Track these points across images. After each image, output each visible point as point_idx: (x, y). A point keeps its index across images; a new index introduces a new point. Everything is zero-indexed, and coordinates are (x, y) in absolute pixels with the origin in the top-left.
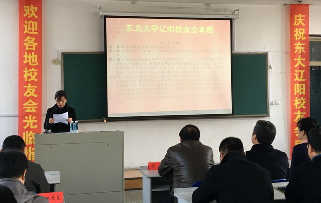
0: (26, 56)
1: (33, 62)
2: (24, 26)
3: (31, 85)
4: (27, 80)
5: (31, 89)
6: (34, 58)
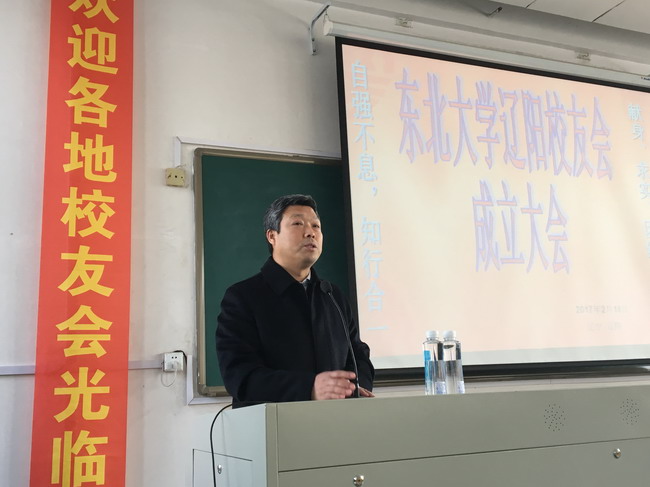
0: (73, 146)
1: (98, 168)
2: (71, 40)
3: (90, 252)
4: (77, 234)
5: (90, 267)
6: (104, 154)
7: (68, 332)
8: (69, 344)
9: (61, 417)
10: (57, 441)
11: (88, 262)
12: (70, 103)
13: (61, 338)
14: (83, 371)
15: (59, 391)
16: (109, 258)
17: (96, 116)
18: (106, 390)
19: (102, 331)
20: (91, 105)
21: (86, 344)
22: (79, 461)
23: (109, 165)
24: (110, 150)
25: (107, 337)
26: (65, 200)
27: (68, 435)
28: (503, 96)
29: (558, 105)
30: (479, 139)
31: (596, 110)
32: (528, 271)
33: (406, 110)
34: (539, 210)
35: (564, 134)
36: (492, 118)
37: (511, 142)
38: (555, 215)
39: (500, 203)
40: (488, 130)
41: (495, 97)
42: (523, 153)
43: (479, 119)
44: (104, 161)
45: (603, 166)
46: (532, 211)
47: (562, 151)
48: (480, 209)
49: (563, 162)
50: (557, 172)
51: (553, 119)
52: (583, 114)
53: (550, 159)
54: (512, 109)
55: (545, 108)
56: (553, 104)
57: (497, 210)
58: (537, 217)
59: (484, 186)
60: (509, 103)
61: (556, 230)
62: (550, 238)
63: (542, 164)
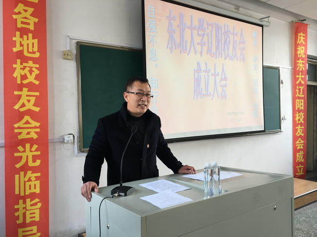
0: (17, 38)
3: (28, 91)
4: (21, 82)
5: (29, 98)
6: (33, 43)
7: (19, 128)
8: (20, 133)
9: (18, 166)
10: (17, 176)
11: (27, 96)
12: (15, 17)
13: (16, 131)
14: (28, 146)
15: (16, 155)
16: (38, 94)
17: (28, 24)
18: (39, 153)
19: (36, 127)
20: (25, 18)
21: (28, 133)
22: (28, 184)
23: (36, 49)
24: (36, 41)
25: (38, 130)
26: (14, 66)
27: (22, 173)
28: (208, 25)
29: (228, 30)
30: (198, 44)
31: (242, 34)
32: (212, 99)
33: (170, 29)
34: (218, 75)
35: (229, 43)
36: (204, 35)
37: (210, 46)
38: (223, 77)
39: (204, 71)
40: (202, 40)
41: (205, 25)
42: (214, 50)
43: (198, 35)
44: (33, 47)
45: (242, 57)
46: (215, 75)
47: (228, 50)
48: (196, 74)
49: (228, 55)
50: (225, 59)
51: (226, 36)
52: (237, 35)
53: (223, 53)
54: (211, 31)
55: (223, 31)
56: (226, 30)
57: (202, 74)
58: (217, 77)
59: (198, 64)
60: (210, 28)
61: (223, 83)
62: (221, 86)
63: (220, 55)
